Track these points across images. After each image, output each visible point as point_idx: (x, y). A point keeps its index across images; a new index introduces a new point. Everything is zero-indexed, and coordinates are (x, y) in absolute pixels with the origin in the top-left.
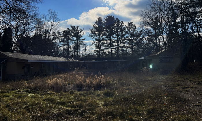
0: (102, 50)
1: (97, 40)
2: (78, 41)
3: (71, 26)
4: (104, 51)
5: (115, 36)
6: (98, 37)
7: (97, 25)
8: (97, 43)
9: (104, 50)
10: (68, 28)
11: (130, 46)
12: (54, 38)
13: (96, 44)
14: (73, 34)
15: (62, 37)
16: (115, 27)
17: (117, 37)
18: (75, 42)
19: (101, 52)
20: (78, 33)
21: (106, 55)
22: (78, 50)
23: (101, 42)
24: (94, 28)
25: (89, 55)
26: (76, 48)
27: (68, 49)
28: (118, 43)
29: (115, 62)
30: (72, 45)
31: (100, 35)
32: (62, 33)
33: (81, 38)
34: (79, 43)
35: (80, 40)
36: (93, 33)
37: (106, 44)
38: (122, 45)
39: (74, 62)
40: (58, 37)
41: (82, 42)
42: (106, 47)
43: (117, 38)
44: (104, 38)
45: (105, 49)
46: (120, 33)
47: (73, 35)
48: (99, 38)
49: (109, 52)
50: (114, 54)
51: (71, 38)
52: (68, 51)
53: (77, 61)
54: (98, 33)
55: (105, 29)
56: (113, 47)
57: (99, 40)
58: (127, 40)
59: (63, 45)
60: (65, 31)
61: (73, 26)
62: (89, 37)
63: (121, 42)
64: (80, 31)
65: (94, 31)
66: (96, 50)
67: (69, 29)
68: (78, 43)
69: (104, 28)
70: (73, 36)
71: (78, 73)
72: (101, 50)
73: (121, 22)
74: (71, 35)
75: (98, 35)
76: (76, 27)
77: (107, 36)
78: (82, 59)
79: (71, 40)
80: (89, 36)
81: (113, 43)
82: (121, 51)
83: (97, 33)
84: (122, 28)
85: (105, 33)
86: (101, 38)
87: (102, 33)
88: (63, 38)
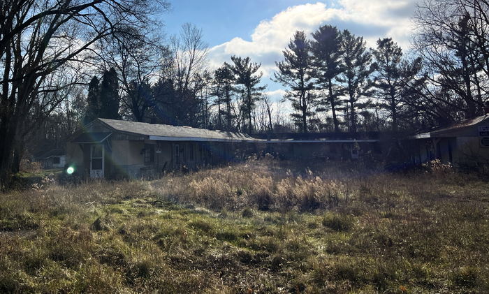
0: (309, 114)
1: (295, 89)
2: (249, 91)
3: (233, 59)
4: (316, 117)
5: (342, 78)
6: (298, 81)
7: (293, 53)
8: (295, 96)
9: (314, 114)
10: (225, 63)
11: (387, 103)
12: (198, 88)
13: (294, 98)
14: (237, 77)
15: (214, 83)
16: (342, 53)
17: (347, 79)
18: (243, 96)
19: (307, 118)
20: (249, 73)
21: (321, 126)
22: (251, 114)
23: (306, 95)
24: (286, 60)
25: (277, 126)
26: (247, 108)
27: (229, 110)
28: (351, 94)
29: (347, 143)
30: (237, 102)
31: (302, 75)
32: (213, 76)
33: (256, 86)
34: (253, 97)
35: (255, 90)
36: (283, 73)
37: (320, 99)
38: (363, 100)
39: (244, 141)
40: (204, 85)
41: (260, 94)
42: (320, 106)
43: (349, 82)
44: (312, 84)
45: (318, 110)
46: (357, 68)
47: (239, 79)
48: (300, 83)
49: (328, 119)
50: (342, 124)
51: (232, 85)
52: (229, 117)
53: (251, 139)
54: (296, 71)
55: (313, 61)
56: (339, 105)
57: (301, 89)
58: (377, 86)
59: (219, 102)
60: (220, 69)
61: (236, 57)
62: (276, 81)
63: (359, 91)
64: (252, 70)
65: (287, 67)
66: (295, 113)
67: (229, 66)
68: (249, 96)
69: (313, 58)
70: (239, 81)
71: (256, 167)
72: (306, 114)
73: (358, 39)
74: (232, 78)
75: (298, 77)
76: (242, 59)
77: (320, 79)
78: (261, 135)
79: (235, 90)
80: (275, 79)
81: (339, 95)
82: (360, 116)
83: (294, 71)
84: (362, 56)
85: (314, 71)
86: (306, 84)
87: (307, 70)
88: (216, 85)
